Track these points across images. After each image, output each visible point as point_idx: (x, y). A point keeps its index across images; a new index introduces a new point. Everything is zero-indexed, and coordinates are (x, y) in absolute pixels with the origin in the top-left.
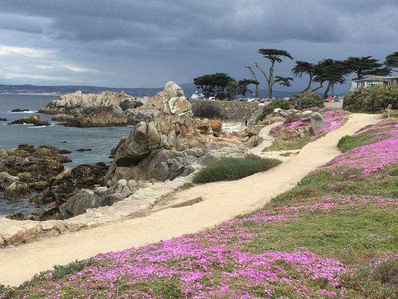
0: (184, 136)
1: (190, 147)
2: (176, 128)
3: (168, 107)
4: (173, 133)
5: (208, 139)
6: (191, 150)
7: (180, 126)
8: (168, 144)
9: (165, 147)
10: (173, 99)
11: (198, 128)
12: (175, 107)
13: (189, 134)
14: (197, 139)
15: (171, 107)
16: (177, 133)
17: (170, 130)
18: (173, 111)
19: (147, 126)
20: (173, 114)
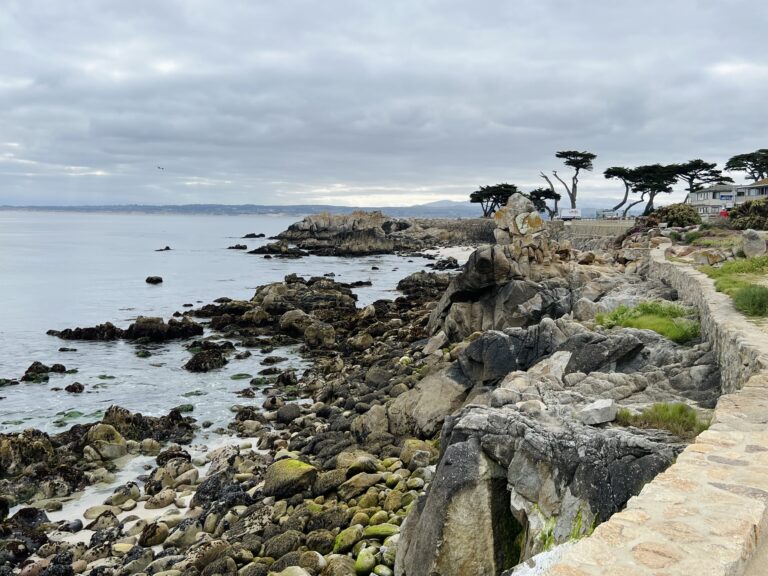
0: (539, 263)
1: (550, 277)
2: (529, 253)
3: (516, 226)
4: (526, 258)
5: (572, 266)
6: (551, 280)
7: (534, 249)
8: (520, 273)
9: (516, 277)
10: (522, 216)
11: (557, 253)
12: (525, 225)
13: (546, 260)
14: (556, 267)
15: (520, 226)
16: (531, 259)
17: (521, 255)
18: (522, 231)
19: (493, 251)
20: (523, 235)
